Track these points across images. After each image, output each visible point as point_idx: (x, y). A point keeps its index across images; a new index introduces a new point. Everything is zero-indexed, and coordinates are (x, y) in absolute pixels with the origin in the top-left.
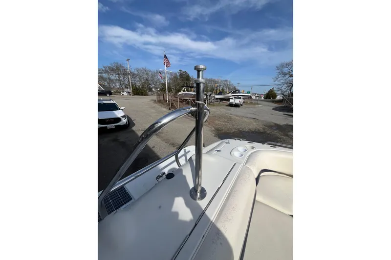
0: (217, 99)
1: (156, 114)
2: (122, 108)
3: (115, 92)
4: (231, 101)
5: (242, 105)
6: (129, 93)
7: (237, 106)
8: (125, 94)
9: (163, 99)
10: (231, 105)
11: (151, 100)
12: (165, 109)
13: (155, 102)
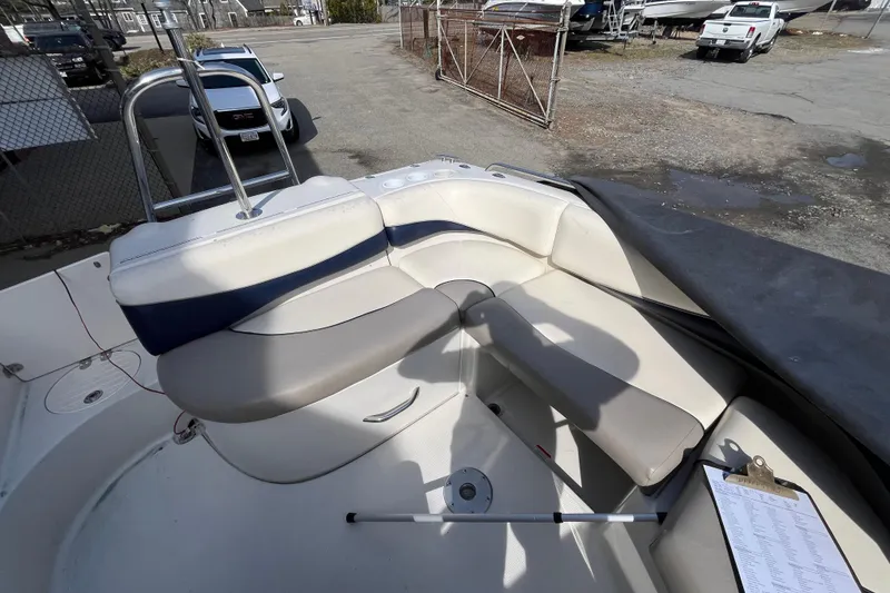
0: (649, 21)
1: (387, 97)
2: (276, 76)
3: (275, 13)
4: (711, 30)
5: (759, 51)
6: (316, 13)
7: (731, 54)
8: (305, 19)
9: (422, 34)
10: (705, 53)
11: (387, 42)
12: (422, 79)
13: (397, 50)
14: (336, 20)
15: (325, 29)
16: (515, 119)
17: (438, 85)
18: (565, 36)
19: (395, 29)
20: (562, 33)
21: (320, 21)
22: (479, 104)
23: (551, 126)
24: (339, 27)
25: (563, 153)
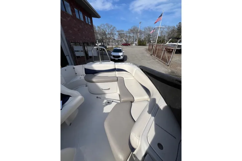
2: (123, 52)
9: (152, 48)
11: (145, 49)
12: (148, 55)
13: (146, 51)
14: (139, 45)
15: (137, 46)
16: (162, 63)
17: (151, 56)
18: (176, 50)
19: (147, 47)
20: (175, 49)
21: (136, 45)
22: (157, 60)
23: (169, 66)
24: (139, 46)
25: (170, 71)
